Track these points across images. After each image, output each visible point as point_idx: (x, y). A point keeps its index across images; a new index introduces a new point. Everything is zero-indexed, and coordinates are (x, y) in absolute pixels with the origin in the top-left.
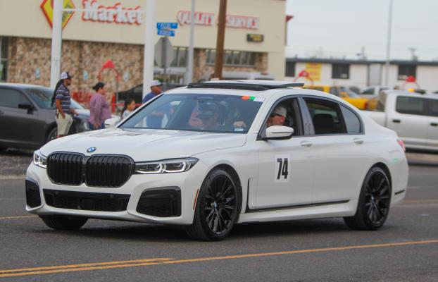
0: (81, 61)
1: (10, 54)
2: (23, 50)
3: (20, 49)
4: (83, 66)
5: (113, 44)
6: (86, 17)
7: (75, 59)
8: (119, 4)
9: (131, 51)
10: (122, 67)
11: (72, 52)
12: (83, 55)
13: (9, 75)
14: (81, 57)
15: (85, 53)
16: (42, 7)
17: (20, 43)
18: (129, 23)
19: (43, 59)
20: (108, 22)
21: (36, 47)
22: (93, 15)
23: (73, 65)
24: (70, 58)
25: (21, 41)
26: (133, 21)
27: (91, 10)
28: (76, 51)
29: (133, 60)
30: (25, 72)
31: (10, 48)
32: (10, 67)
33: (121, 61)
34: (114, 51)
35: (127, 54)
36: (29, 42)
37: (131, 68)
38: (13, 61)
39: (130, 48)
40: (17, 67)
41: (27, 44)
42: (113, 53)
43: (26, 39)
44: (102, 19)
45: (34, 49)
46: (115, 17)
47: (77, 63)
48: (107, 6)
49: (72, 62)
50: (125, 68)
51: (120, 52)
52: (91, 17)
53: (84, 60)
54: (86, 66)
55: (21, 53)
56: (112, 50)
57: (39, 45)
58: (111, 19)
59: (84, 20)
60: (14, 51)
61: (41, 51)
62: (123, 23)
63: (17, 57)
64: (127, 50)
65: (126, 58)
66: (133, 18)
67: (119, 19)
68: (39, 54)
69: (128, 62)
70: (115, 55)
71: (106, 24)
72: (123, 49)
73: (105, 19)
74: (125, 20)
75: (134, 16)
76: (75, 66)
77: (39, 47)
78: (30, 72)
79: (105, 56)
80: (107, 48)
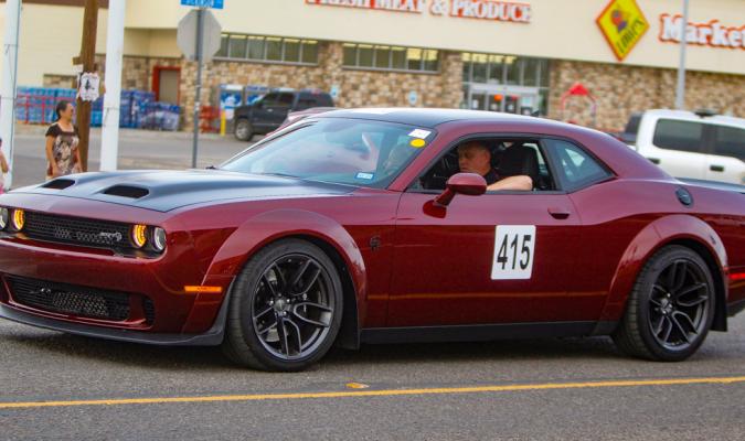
0: (658, 94)
1: (552, 81)
2: (571, 76)
3: (566, 76)
4: (661, 101)
5: (709, 74)
6: (665, 37)
7: (651, 91)
8: (715, 21)
9: (736, 84)
10: (723, 104)
11: (647, 82)
12: (662, 86)
13: (550, 108)
14: (659, 89)
15: (665, 84)
16: (598, 22)
17: (566, 68)
18: (731, 47)
19: (602, 89)
20: (699, 44)
21: (591, 73)
22: (676, 34)
23: (648, 99)
24: (643, 90)
25: (568, 65)
26: (735, 44)
27: (674, 29)
28: (653, 81)
29: (739, 95)
30: (574, 106)
31: (552, 74)
32: (551, 98)
33: (721, 95)
34: (710, 82)
35: (731, 87)
36: (580, 67)
37: (736, 105)
38: (556, 91)
39: (735, 80)
40: (560, 99)
41: (578, 70)
42: (709, 86)
43: (575, 64)
44: (689, 40)
45: (588, 76)
46: (709, 38)
47: (654, 97)
48: (698, 23)
49: (647, 95)
50: (728, 105)
51: (720, 84)
52: (673, 37)
53: (663, 93)
54: (666, 101)
55: (568, 80)
56: (706, 81)
57: (596, 71)
58: (703, 40)
59: (662, 40)
60: (557, 78)
61: (598, 79)
62: (721, 46)
63: (561, 86)
64: (730, 82)
65: (730, 92)
66: (737, 40)
67: (714, 41)
68: (595, 83)
69: (731, 98)
70: (712, 88)
71: (695, 48)
72: (724, 81)
73: (694, 39)
74: (725, 42)
75: (738, 37)
76: (652, 101)
77: (595, 74)
78: (583, 106)
79: (697, 89)
80: (700, 78)
